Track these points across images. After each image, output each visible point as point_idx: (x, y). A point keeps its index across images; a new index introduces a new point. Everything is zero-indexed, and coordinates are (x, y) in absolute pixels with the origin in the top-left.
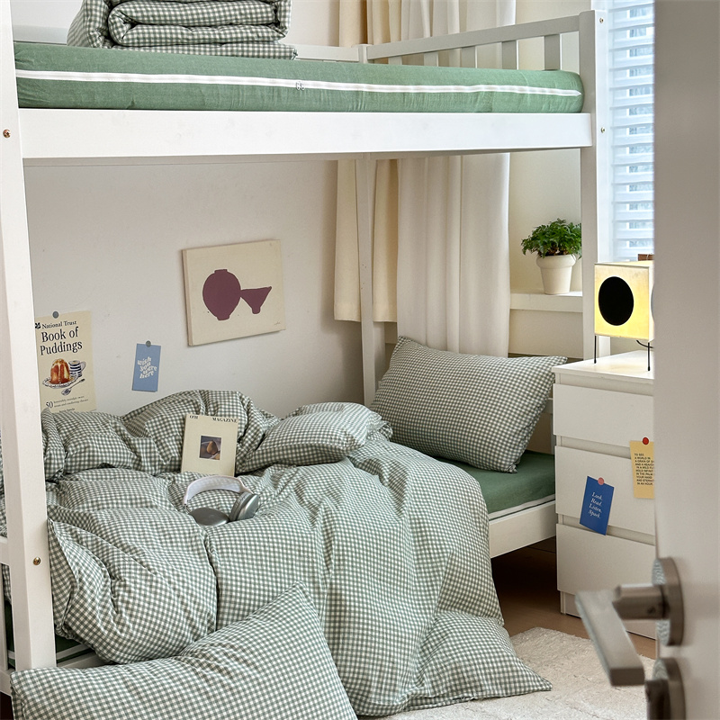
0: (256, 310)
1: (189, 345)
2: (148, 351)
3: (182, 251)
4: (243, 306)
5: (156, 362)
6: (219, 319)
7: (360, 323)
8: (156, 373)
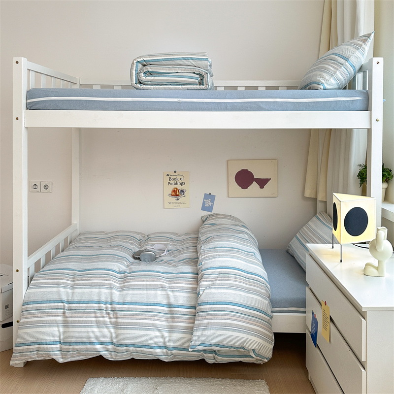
0: (262, 187)
1: (228, 197)
2: (209, 197)
3: (228, 161)
4: (255, 185)
5: (213, 201)
6: (242, 188)
7: (316, 199)
8: (212, 206)
